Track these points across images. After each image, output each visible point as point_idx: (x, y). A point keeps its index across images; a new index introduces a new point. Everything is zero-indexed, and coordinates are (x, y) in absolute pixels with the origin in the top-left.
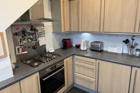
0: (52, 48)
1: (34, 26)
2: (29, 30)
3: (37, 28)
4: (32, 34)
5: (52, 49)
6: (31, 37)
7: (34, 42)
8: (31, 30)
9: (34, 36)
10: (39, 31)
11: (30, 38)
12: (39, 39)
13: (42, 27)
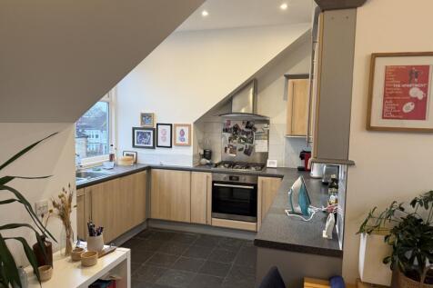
0: (276, 161)
1: (251, 123)
2: (242, 127)
3: (256, 126)
4: (247, 134)
5: (274, 163)
6: (245, 136)
7: (248, 144)
8: (246, 127)
9: (250, 136)
10: (258, 131)
11: (243, 139)
12: (256, 142)
13: (266, 125)
